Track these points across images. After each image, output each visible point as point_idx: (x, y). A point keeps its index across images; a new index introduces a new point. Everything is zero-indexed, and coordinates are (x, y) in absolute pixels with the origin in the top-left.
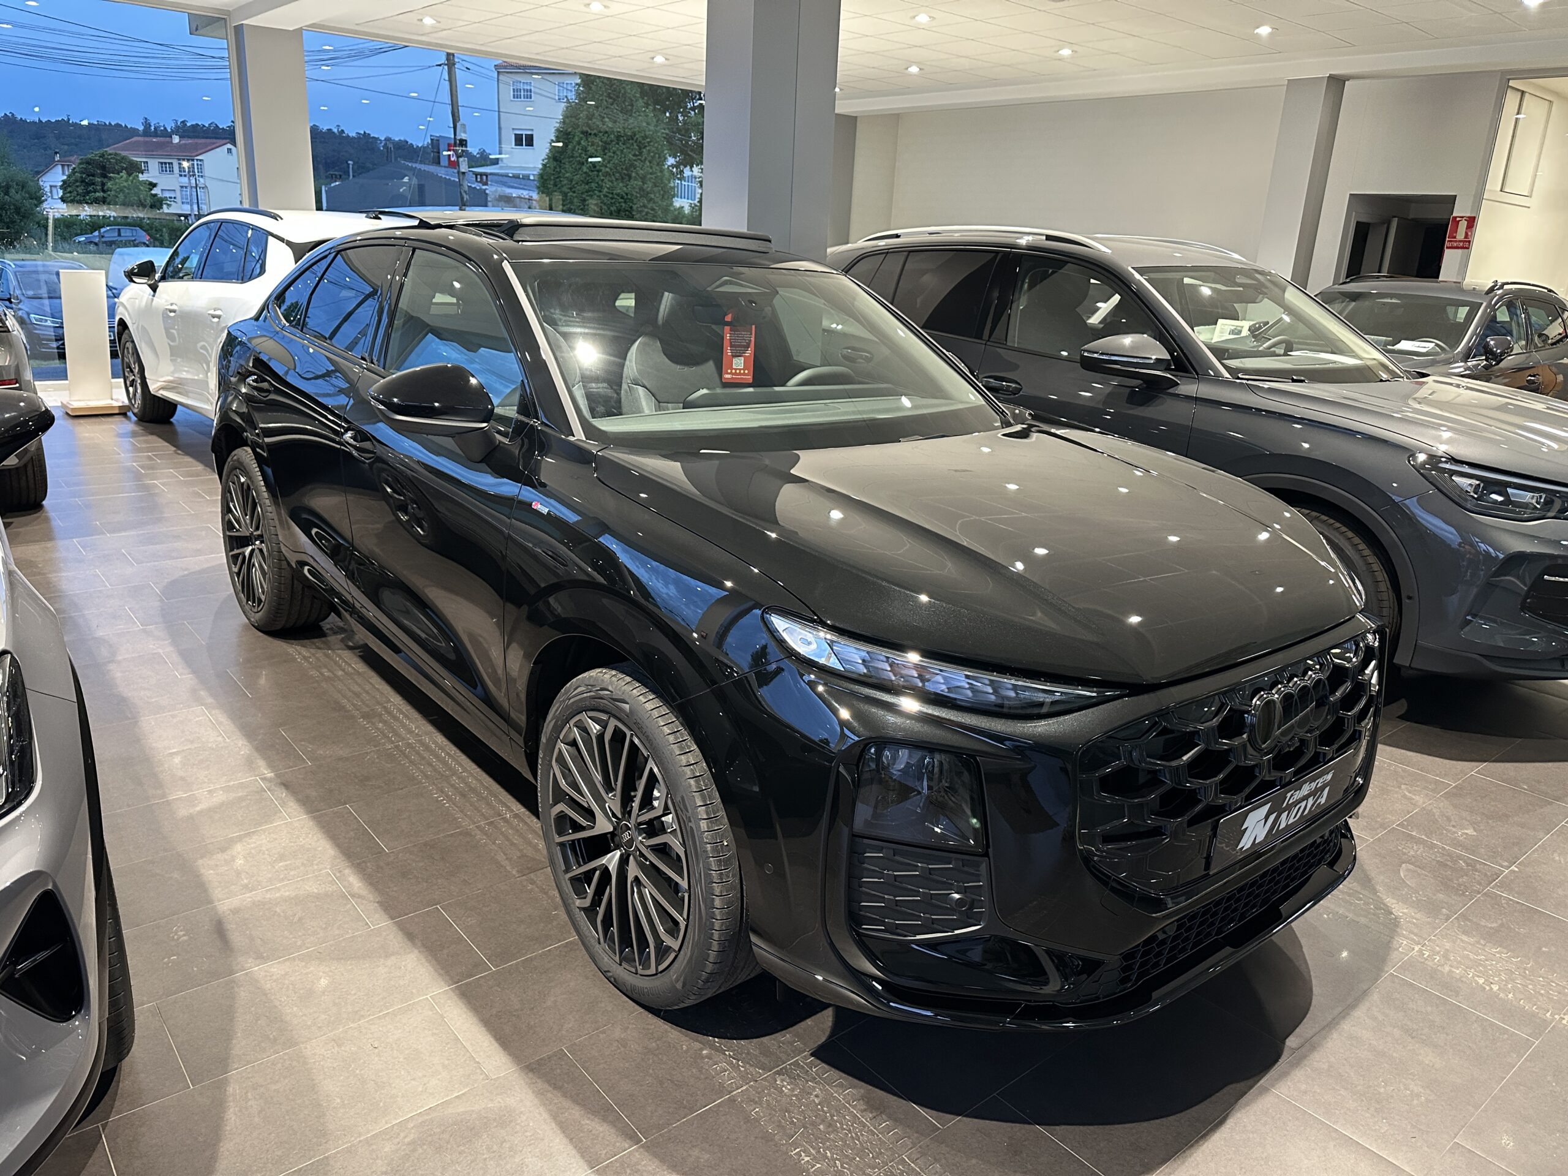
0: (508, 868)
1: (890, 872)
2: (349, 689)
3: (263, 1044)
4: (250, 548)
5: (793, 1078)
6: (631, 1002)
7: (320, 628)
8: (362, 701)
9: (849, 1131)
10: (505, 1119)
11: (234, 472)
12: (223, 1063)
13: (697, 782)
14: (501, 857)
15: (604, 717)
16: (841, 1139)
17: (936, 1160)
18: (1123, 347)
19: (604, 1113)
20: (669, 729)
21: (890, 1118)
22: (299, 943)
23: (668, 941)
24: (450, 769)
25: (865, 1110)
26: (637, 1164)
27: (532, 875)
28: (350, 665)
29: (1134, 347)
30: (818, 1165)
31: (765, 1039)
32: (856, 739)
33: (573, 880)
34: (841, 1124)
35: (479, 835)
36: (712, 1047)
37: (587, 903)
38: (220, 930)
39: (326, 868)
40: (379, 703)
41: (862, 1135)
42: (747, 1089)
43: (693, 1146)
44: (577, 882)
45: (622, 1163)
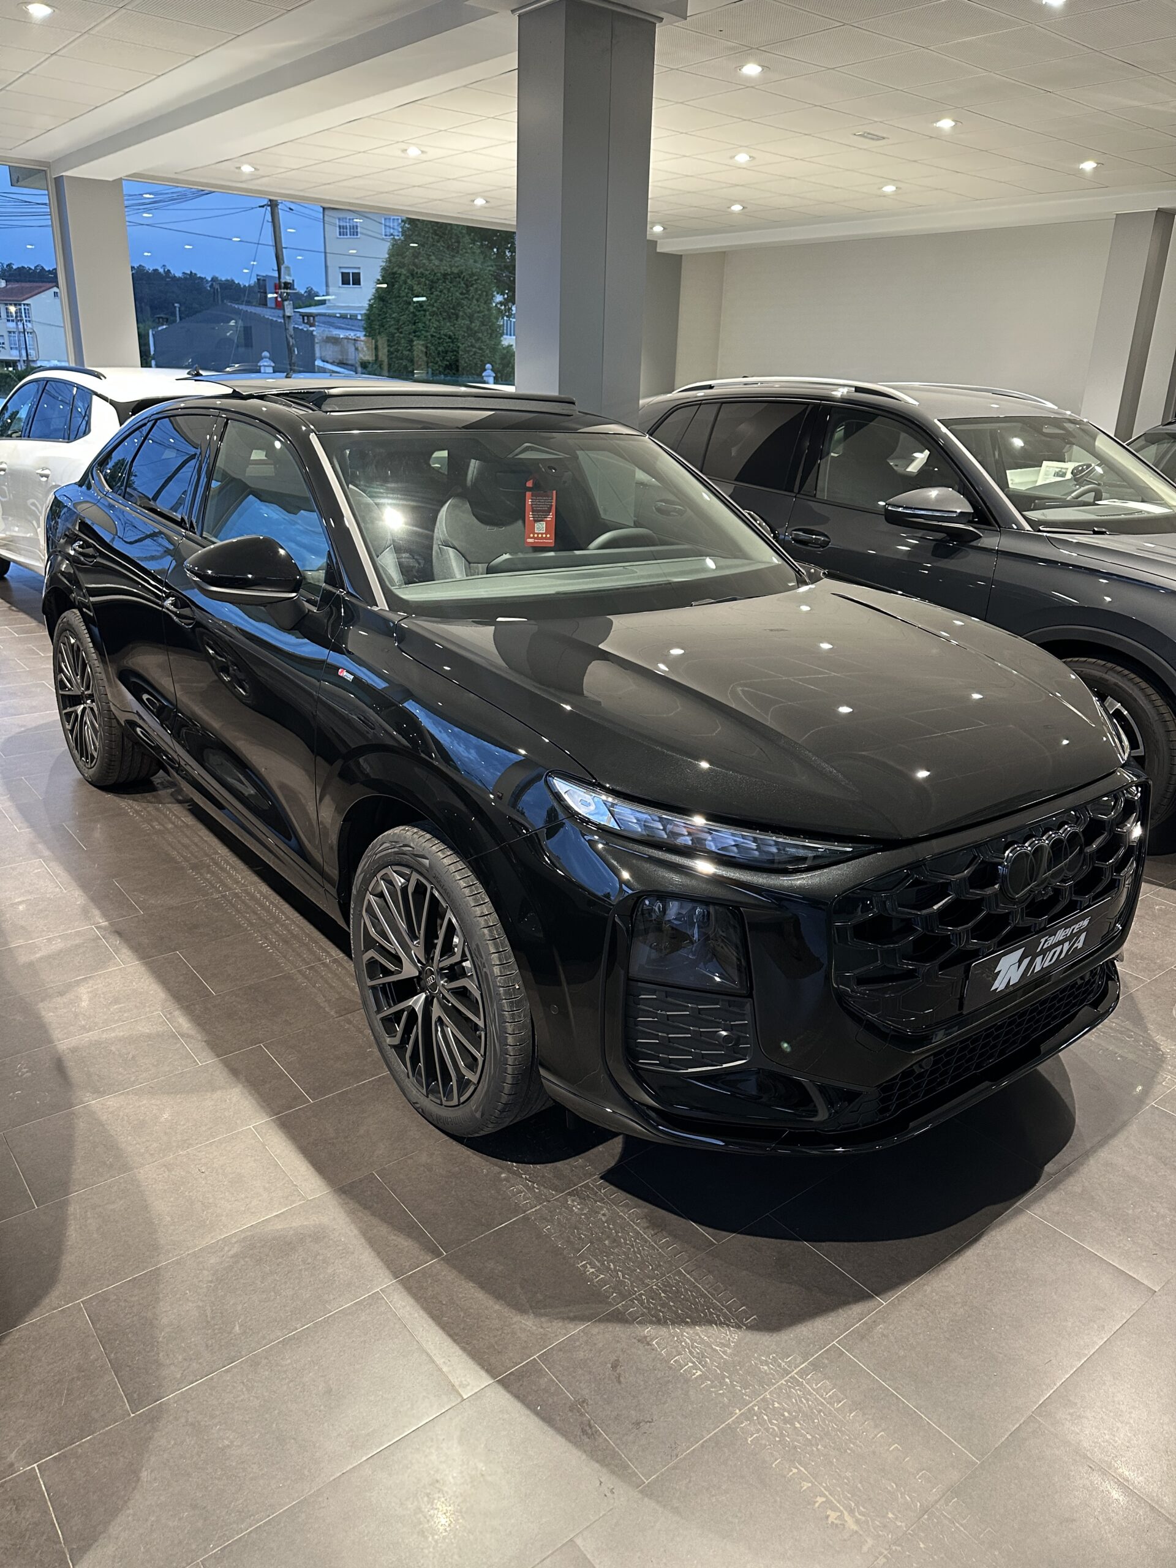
0: (327, 1009)
1: (663, 1012)
2: (179, 842)
3: (100, 1170)
4: (82, 706)
5: (583, 1199)
6: (437, 1130)
7: (151, 783)
8: (191, 853)
9: (632, 1246)
10: (319, 1236)
11: (64, 634)
12: (64, 1186)
13: (490, 931)
14: (320, 999)
15: (407, 871)
16: (624, 1253)
17: (710, 1272)
18: (927, 500)
19: (409, 1230)
20: (465, 882)
21: (670, 1234)
22: (133, 1079)
23: (468, 1075)
24: (273, 916)
25: (648, 1227)
26: (437, 1274)
27: (349, 1016)
28: (179, 818)
29: (938, 500)
30: (602, 1276)
31: (559, 1164)
32: (630, 892)
33: (383, 1019)
34: (625, 1239)
35: (300, 978)
36: (510, 1171)
37: (396, 1041)
38: (59, 1066)
39: (157, 1010)
40: (207, 855)
41: (643, 1249)
42: (540, 1209)
43: (489, 1259)
44: (389, 1022)
45: (423, 1272)
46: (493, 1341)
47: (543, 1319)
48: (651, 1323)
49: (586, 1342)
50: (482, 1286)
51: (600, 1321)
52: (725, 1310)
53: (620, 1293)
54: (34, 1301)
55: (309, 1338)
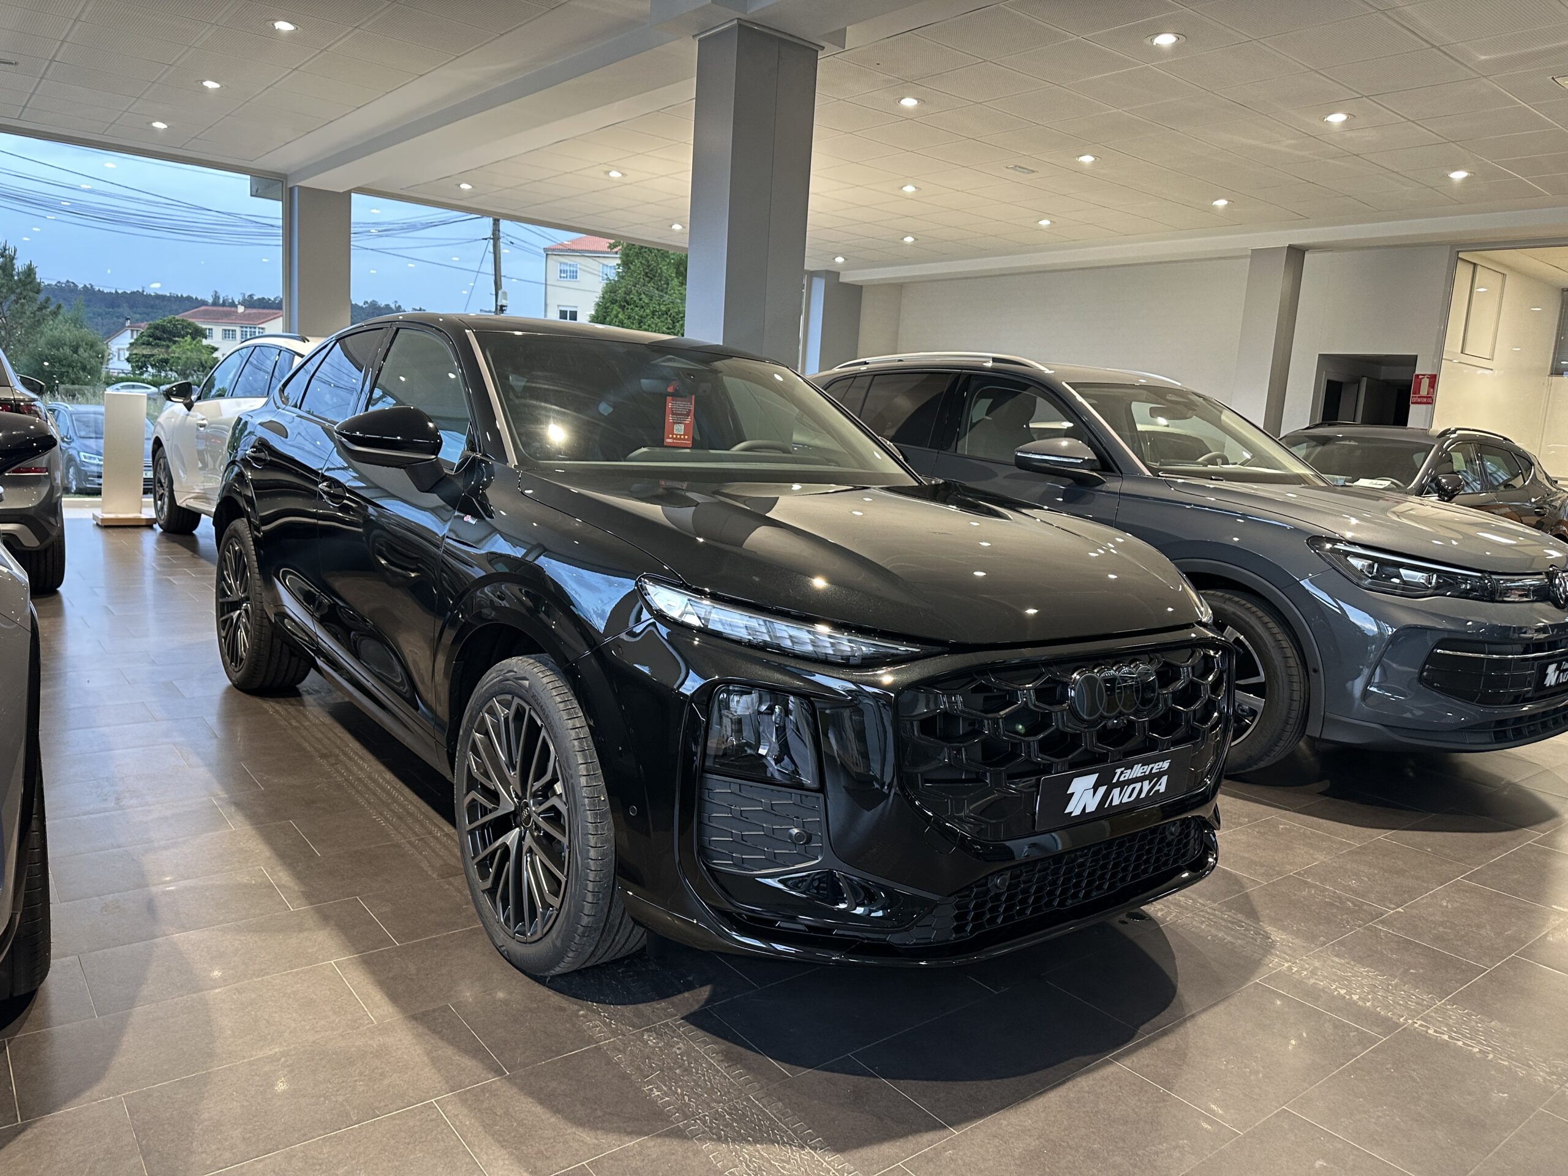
0: (429, 873)
1: (737, 808)
4: (238, 611)
5: (660, 1035)
6: (519, 973)
7: (297, 690)
8: (323, 745)
9: (704, 1075)
10: (381, 1053)
11: (230, 541)
12: (131, 1002)
14: (425, 865)
16: (694, 1081)
17: (780, 1100)
18: (1060, 449)
19: (476, 1052)
20: (560, 698)
21: (744, 1067)
22: (221, 918)
23: (552, 900)
24: (393, 798)
25: (722, 1061)
26: (497, 1090)
29: (1068, 449)
30: (667, 1099)
31: (641, 1006)
34: (697, 1069)
35: (408, 847)
36: (589, 1009)
37: (489, 884)
38: (150, 907)
39: (259, 865)
40: (338, 747)
41: (714, 1078)
42: (614, 1041)
43: (553, 1079)
44: (483, 866)
45: (483, 1089)
46: (542, 1148)
47: (598, 1132)
48: (711, 1139)
49: (640, 1153)
50: (541, 1102)
51: (659, 1136)
52: (790, 1132)
53: (684, 1113)
54: (76, 1093)
55: (352, 1138)
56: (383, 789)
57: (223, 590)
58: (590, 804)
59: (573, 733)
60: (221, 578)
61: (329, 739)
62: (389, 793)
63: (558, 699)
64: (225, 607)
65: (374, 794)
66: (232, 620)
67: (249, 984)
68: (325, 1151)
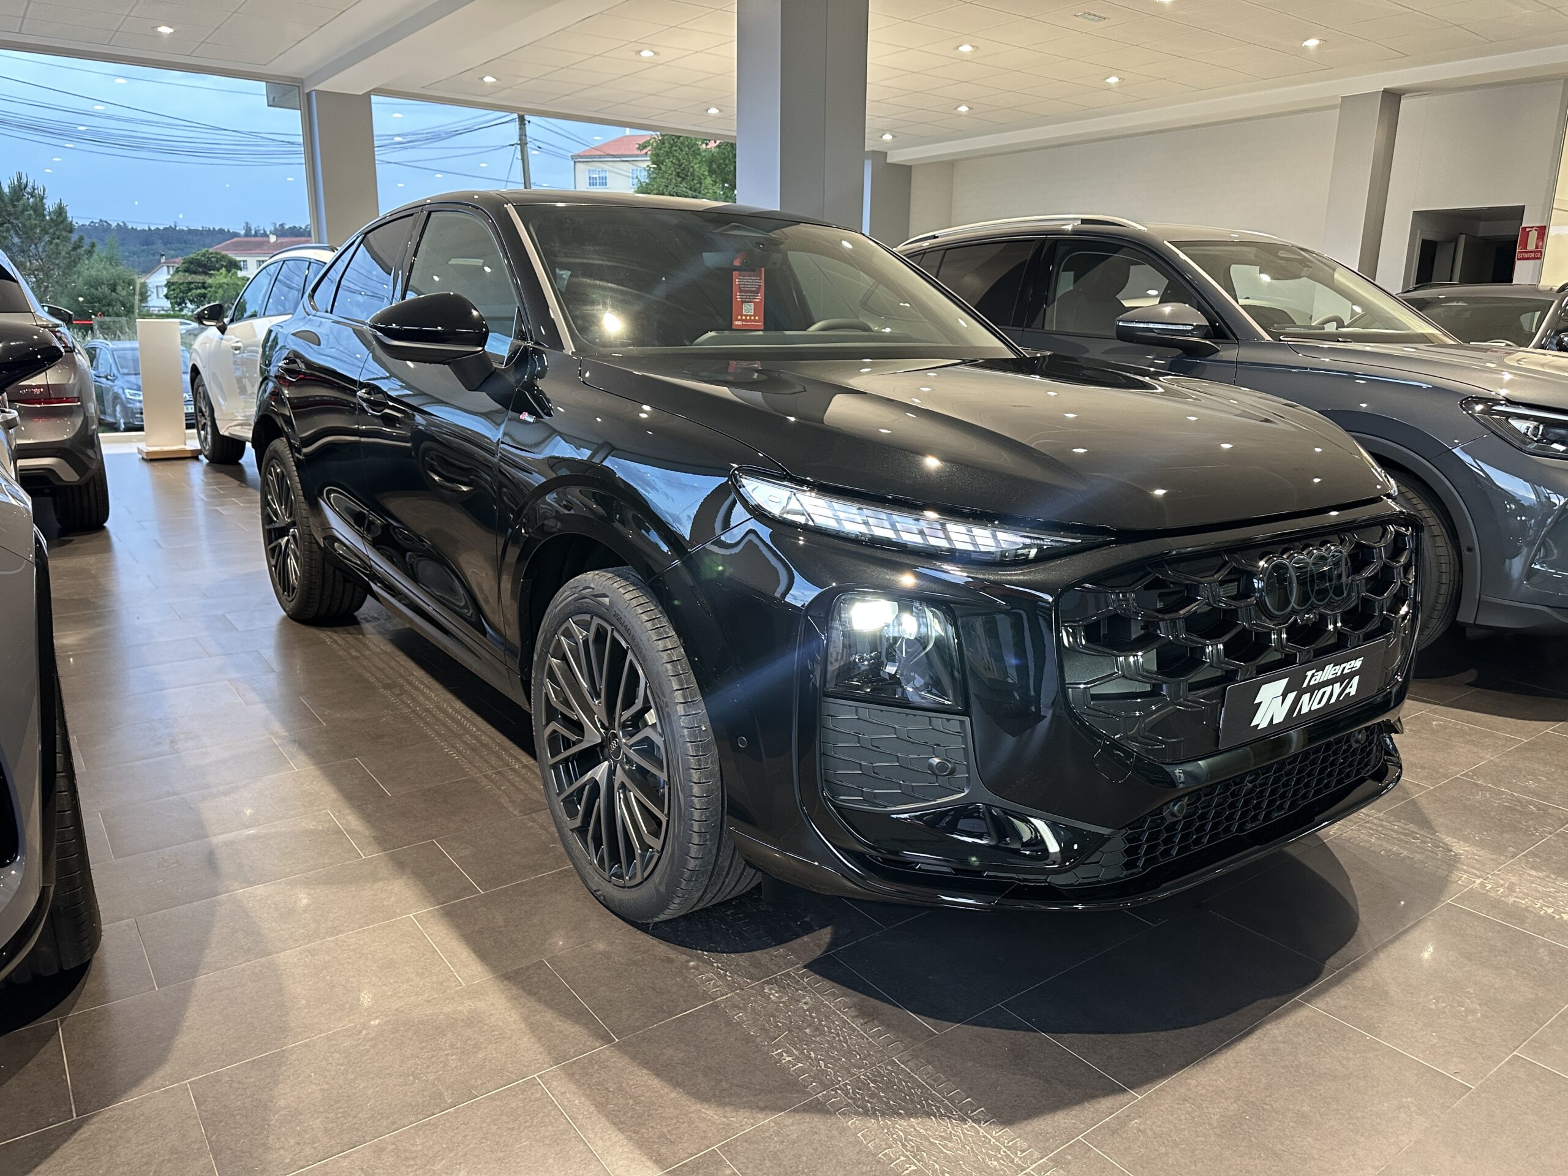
0: (511, 809)
1: (866, 736)
2: (375, 666)
3: (235, 954)
4: (286, 538)
5: (782, 988)
6: (620, 920)
7: (355, 618)
8: (386, 675)
9: (838, 1035)
10: (473, 1020)
12: (193, 970)
13: (673, 666)
14: (504, 800)
16: (828, 1042)
17: (929, 1063)
18: (1161, 314)
19: (578, 1016)
20: (647, 616)
21: (882, 1023)
22: (288, 870)
24: (464, 728)
26: (605, 1060)
27: (534, 815)
29: (1173, 315)
30: (800, 1065)
31: (757, 954)
33: (564, 800)
34: (829, 1028)
35: (485, 782)
36: (700, 959)
37: (577, 822)
38: (211, 860)
40: (401, 676)
41: (851, 1038)
42: (732, 997)
43: (668, 1046)
44: (570, 803)
45: (591, 1060)
46: (665, 1130)
47: (727, 1109)
48: (857, 1113)
49: (778, 1134)
50: (658, 1074)
51: (796, 1111)
52: (946, 1102)
53: (821, 1082)
54: (136, 1080)
55: (447, 1124)
56: (453, 719)
57: (269, 516)
58: (690, 735)
59: (664, 655)
60: (266, 503)
61: (392, 668)
62: (459, 723)
63: (644, 617)
64: (273, 534)
65: (445, 725)
66: (281, 547)
67: (322, 944)
68: (418, 1141)
